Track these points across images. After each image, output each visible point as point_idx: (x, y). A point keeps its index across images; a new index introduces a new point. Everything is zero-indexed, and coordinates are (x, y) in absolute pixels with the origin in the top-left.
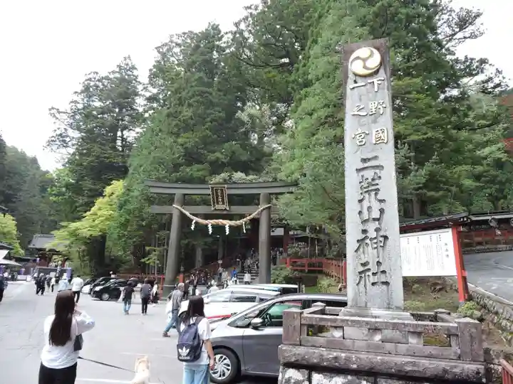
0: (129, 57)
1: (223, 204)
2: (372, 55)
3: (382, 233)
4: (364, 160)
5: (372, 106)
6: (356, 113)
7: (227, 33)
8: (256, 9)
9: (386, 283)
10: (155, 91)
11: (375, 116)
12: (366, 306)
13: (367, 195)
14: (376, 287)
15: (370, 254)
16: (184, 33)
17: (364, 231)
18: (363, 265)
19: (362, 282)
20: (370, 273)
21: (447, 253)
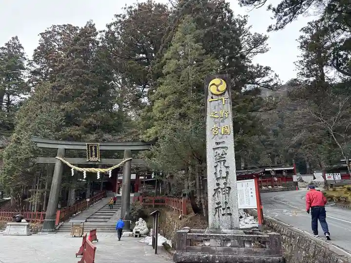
0: (17, 38)
1: (96, 157)
2: (221, 83)
3: (228, 186)
4: (217, 143)
5: (222, 113)
6: (213, 116)
7: (101, 32)
8: (124, 18)
9: (230, 214)
10: (38, 67)
11: (223, 119)
12: (219, 228)
13: (219, 163)
14: (224, 217)
15: (221, 198)
16: (65, 26)
17: (218, 184)
18: (218, 204)
19: (217, 214)
20: (221, 209)
21: (252, 194)
